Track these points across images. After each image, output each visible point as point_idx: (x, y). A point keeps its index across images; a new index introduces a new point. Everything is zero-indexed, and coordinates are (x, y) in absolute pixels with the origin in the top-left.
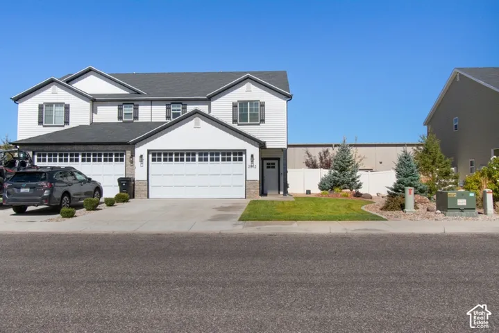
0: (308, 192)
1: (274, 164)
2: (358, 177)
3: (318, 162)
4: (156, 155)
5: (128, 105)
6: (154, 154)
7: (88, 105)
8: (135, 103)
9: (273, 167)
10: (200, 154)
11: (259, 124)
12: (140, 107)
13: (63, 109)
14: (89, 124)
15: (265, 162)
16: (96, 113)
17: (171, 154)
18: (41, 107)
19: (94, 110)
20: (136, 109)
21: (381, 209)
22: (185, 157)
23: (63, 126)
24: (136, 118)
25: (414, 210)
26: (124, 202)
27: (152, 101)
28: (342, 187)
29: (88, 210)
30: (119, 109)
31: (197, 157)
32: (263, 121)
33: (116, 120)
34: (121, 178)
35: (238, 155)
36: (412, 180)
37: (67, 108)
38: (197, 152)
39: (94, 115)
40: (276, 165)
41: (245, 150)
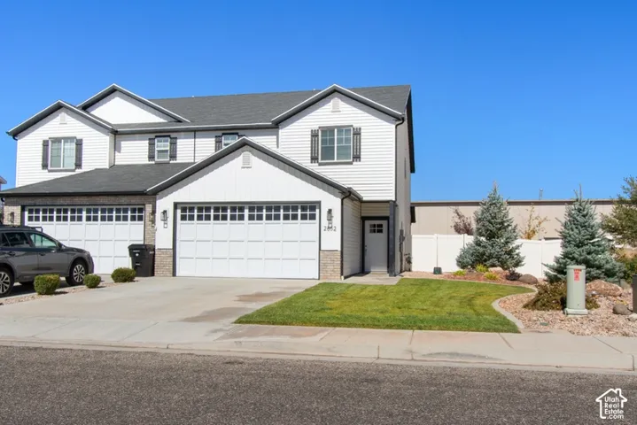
0: (438, 271)
1: (381, 226)
2: (518, 247)
3: (474, 226)
4: (187, 210)
5: (163, 139)
6: (184, 210)
7: (105, 140)
8: (173, 135)
9: (380, 231)
10: (251, 209)
11: (351, 163)
12: (178, 141)
13: (74, 146)
14: (108, 167)
15: (368, 223)
16: (119, 152)
17: (208, 209)
18: (45, 144)
19: (116, 147)
20: (174, 144)
21: (525, 307)
22: (229, 213)
23: (73, 171)
24: (173, 156)
25: (586, 311)
26: (125, 281)
27: (195, 131)
28: (488, 263)
29: (40, 294)
30: (150, 144)
31: (246, 212)
32: (357, 157)
33: (146, 161)
34: (132, 245)
35: (308, 210)
36: (589, 253)
37: (79, 144)
38: (247, 206)
39: (117, 154)
40: (385, 228)
41: (319, 203)
